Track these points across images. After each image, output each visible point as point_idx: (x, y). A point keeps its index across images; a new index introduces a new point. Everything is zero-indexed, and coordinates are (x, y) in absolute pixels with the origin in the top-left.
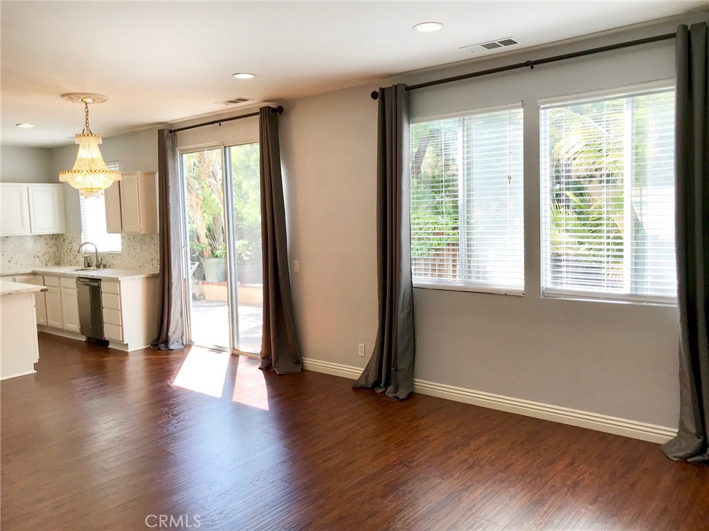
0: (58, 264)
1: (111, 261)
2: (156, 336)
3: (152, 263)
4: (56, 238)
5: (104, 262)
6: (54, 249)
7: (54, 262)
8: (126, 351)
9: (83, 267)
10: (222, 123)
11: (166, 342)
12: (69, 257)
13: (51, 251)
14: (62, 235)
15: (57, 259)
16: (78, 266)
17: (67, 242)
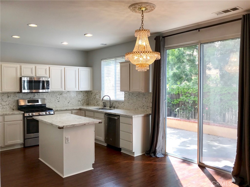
0: (88, 105)
1: (117, 105)
2: (149, 149)
3: (143, 108)
4: (87, 93)
5: (114, 105)
6: (86, 97)
7: (86, 104)
8: (133, 156)
9: (102, 107)
10: (200, 30)
11: (155, 152)
12: (93, 102)
13: (85, 98)
14: (91, 91)
15: (87, 102)
16: (99, 106)
17: (93, 94)
